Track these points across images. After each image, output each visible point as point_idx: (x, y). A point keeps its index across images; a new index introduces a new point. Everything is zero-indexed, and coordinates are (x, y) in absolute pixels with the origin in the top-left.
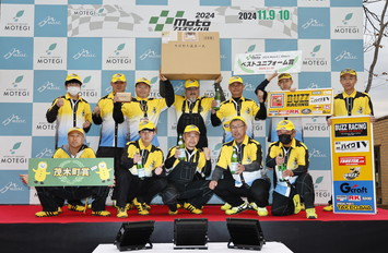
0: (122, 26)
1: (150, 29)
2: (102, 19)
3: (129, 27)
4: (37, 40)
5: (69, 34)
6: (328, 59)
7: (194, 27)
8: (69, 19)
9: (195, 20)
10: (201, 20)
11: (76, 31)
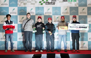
0: (32, 4)
1: (39, 5)
2: (26, 2)
3: (34, 4)
4: (10, 8)
5: (18, 6)
6: (87, 12)
7: (51, 4)
8: (18, 2)
9: (51, 2)
10: (53, 2)
11: (20, 5)
